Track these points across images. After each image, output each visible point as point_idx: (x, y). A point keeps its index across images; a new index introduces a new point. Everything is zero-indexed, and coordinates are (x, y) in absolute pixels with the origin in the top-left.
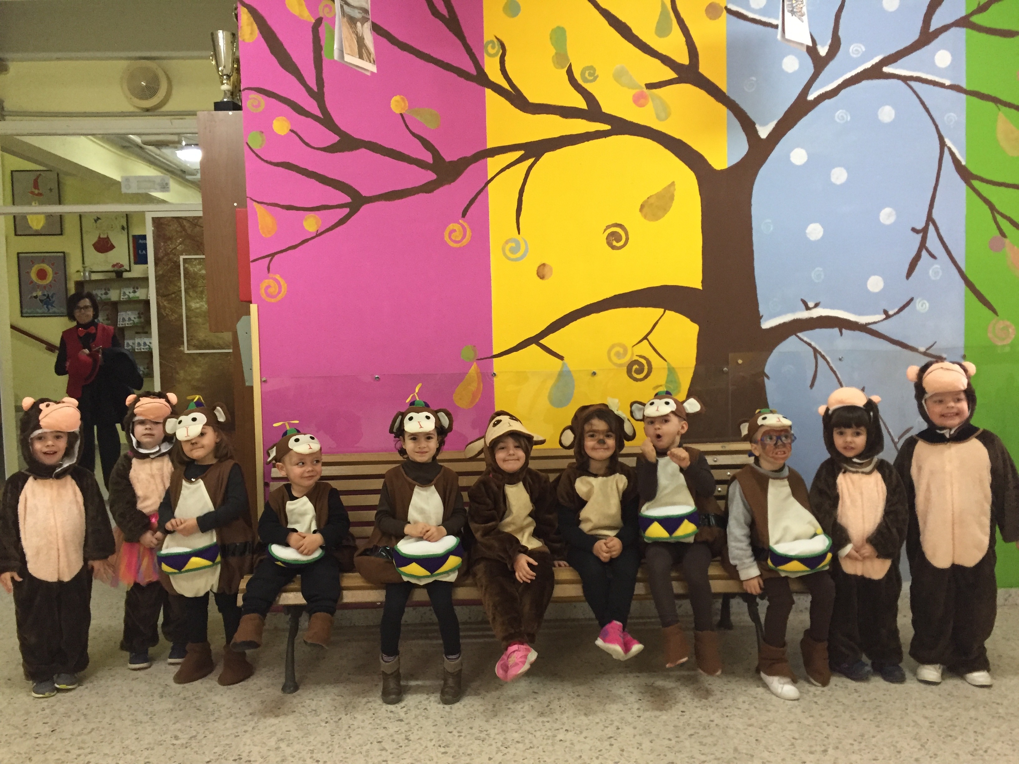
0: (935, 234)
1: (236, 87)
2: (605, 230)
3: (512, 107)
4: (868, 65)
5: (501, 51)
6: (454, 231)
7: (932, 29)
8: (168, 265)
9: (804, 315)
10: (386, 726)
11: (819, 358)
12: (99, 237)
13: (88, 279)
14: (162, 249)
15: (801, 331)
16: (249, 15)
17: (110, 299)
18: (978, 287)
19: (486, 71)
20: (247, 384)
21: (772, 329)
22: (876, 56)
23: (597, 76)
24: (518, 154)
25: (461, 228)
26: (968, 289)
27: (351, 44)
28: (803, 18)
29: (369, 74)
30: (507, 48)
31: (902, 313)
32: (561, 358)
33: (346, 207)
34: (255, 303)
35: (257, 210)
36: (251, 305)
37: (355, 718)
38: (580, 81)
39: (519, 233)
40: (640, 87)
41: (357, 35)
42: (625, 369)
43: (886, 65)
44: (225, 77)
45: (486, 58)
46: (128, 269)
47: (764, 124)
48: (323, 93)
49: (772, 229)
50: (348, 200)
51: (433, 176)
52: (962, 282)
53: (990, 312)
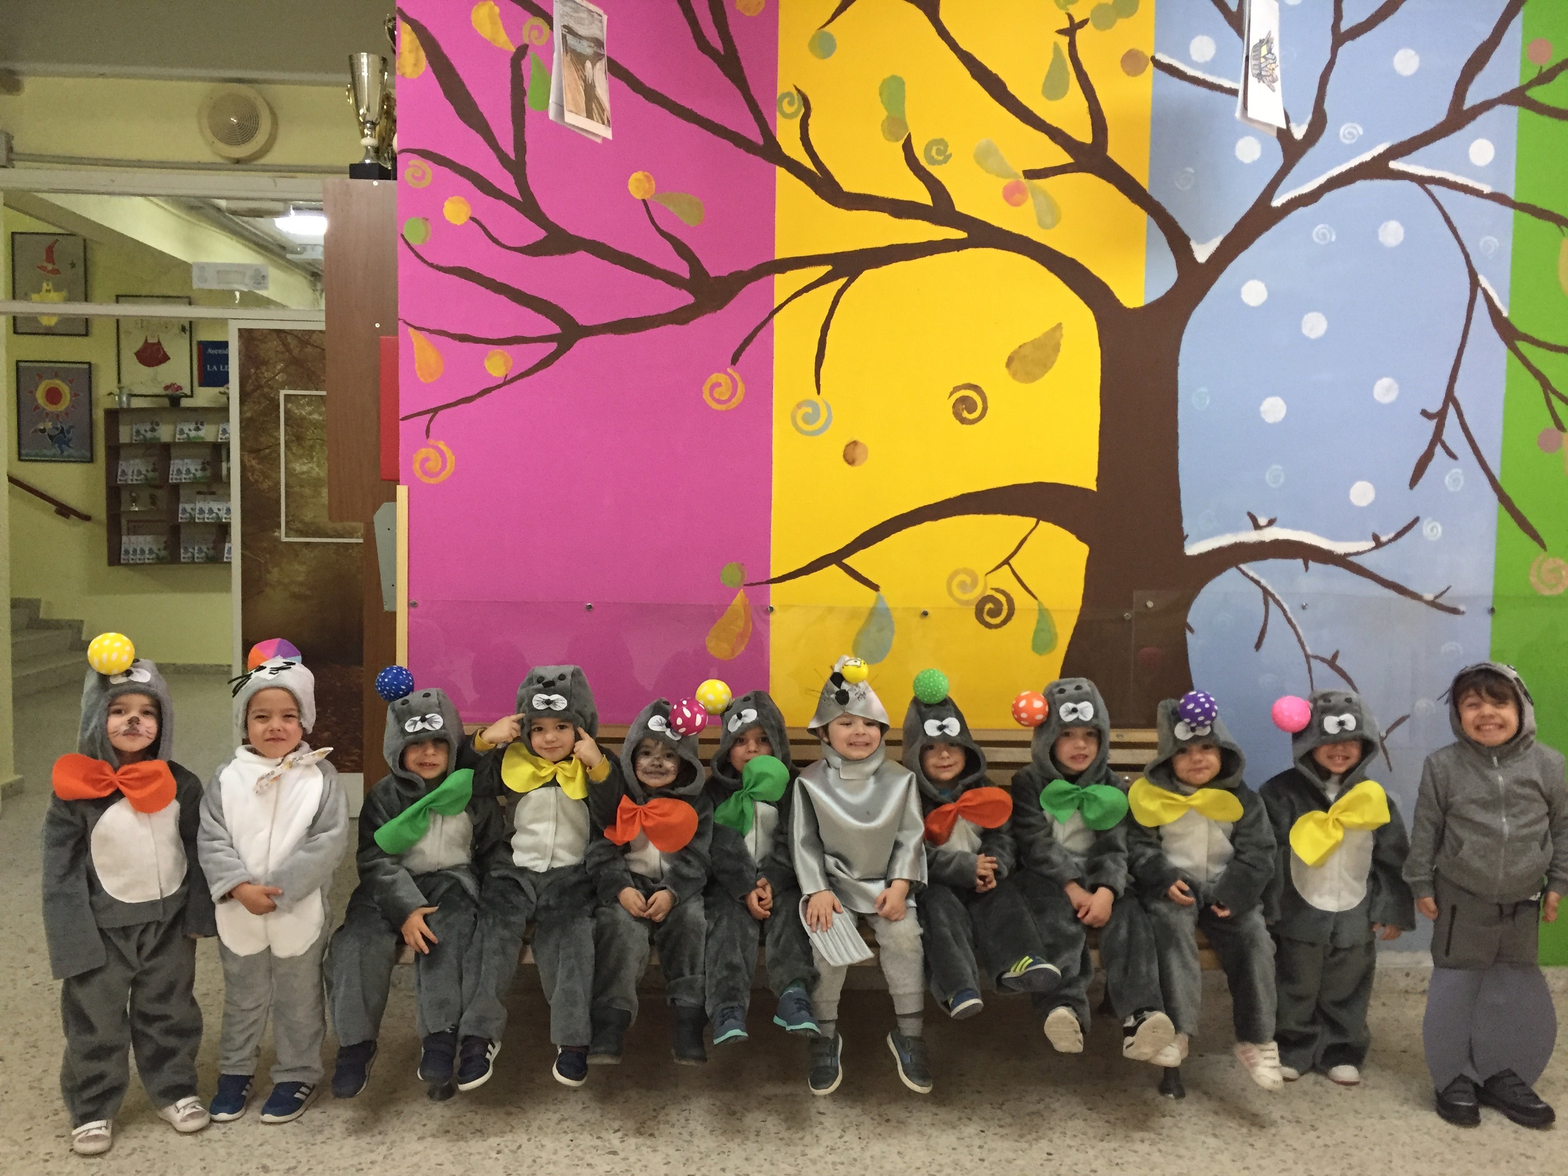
0: (1457, 421)
1: (384, 139)
2: (951, 394)
3: (817, 198)
4: (1367, 157)
5: (803, 110)
6: (718, 385)
7: (1468, 104)
8: (260, 403)
9: (1252, 536)
10: (591, 1161)
11: (1272, 604)
12: (146, 340)
13: (125, 406)
14: (253, 378)
15: (1245, 561)
16: (414, 35)
17: (159, 439)
18: (1518, 505)
19: (778, 139)
20: (386, 608)
21: (1201, 556)
22: (1380, 143)
23: (950, 155)
24: (822, 270)
25: (729, 381)
26: (1503, 509)
27: (575, 96)
28: (1274, 84)
29: (599, 141)
30: (812, 106)
31: (1400, 541)
32: (875, 587)
33: (552, 341)
34: (403, 484)
35: (413, 340)
36: (398, 487)
37: (542, 1146)
38: (923, 162)
39: (819, 392)
40: (1016, 174)
41: (585, 81)
42: (972, 609)
43: (1394, 158)
44: (368, 125)
45: (780, 121)
46: (189, 393)
47: (1204, 240)
48: (525, 163)
49: (1208, 402)
50: (556, 329)
51: (690, 299)
52: (1493, 497)
53: (1534, 545)
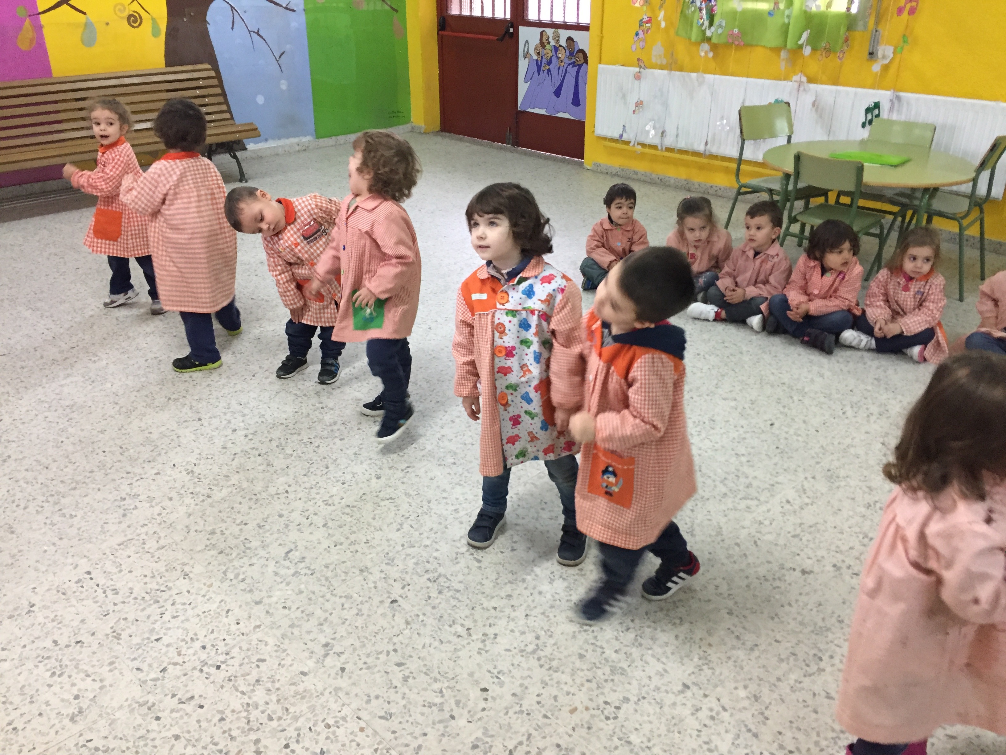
32: (84, 13)
42: (126, 20)
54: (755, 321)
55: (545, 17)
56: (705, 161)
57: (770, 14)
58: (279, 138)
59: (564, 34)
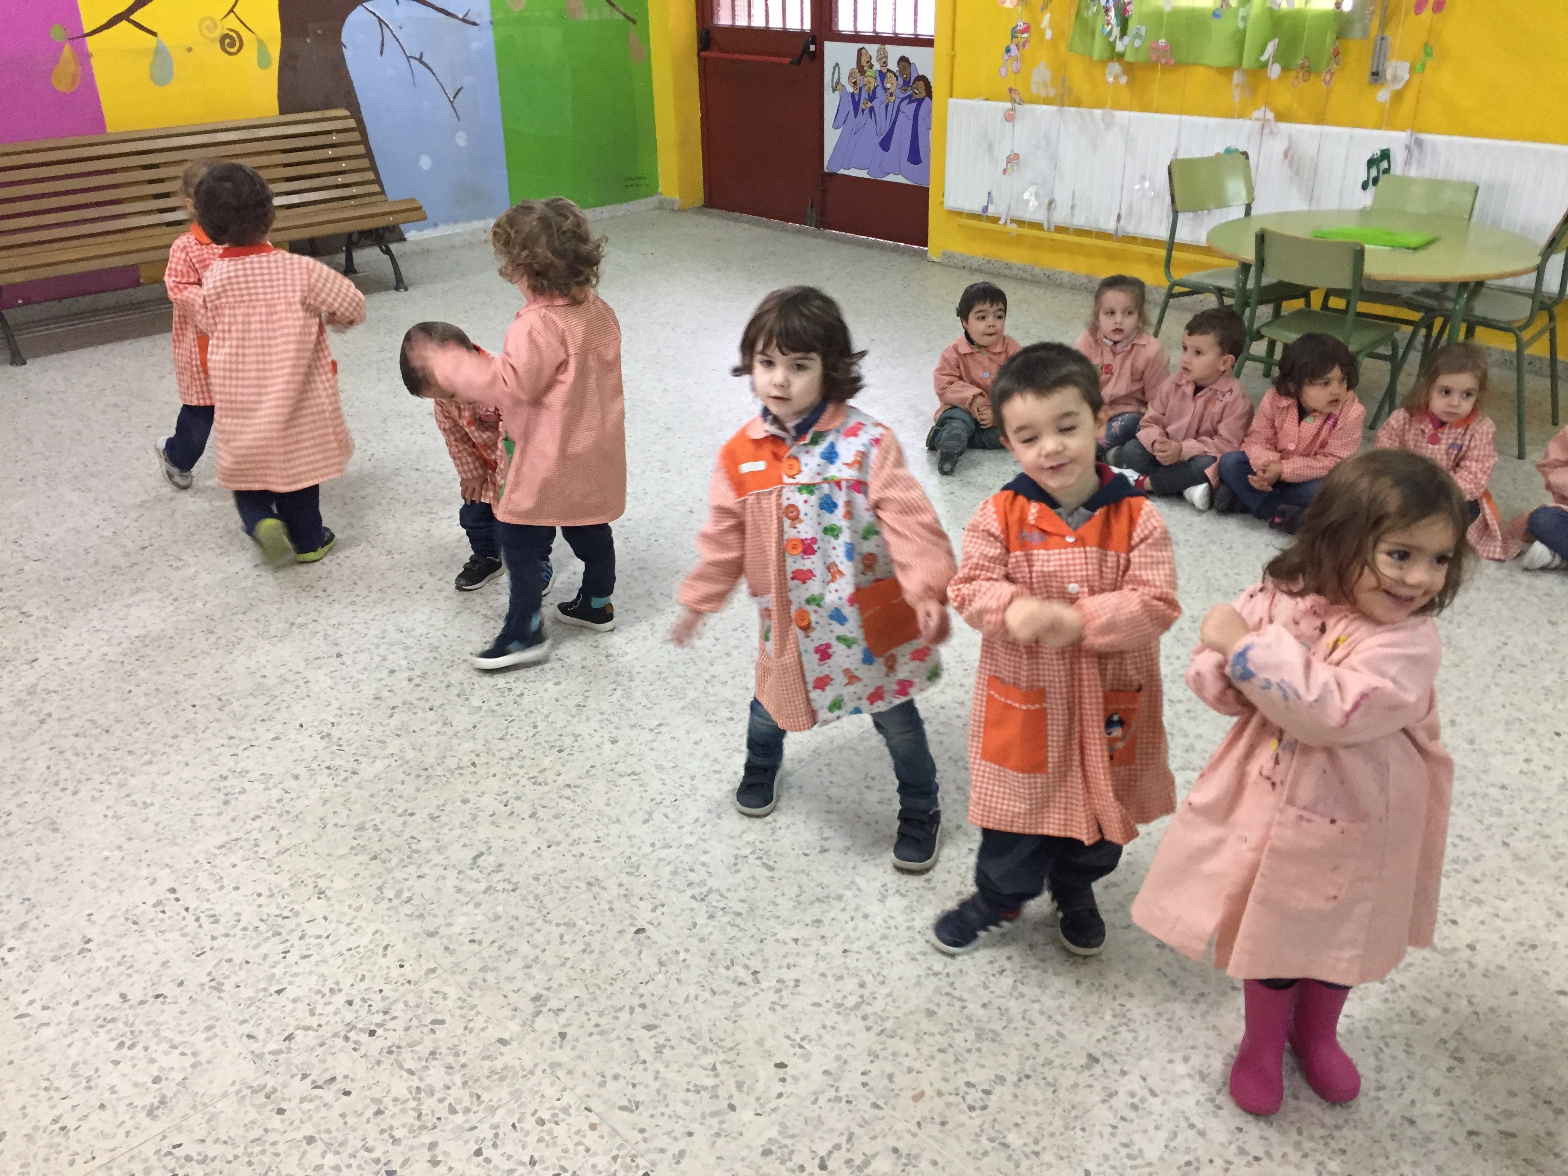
32: (154, 34)
42: (218, 43)
54: (1197, 493)
55: (865, 27)
56: (1117, 245)
57: (1216, 15)
58: (455, 222)
59: (895, 52)
